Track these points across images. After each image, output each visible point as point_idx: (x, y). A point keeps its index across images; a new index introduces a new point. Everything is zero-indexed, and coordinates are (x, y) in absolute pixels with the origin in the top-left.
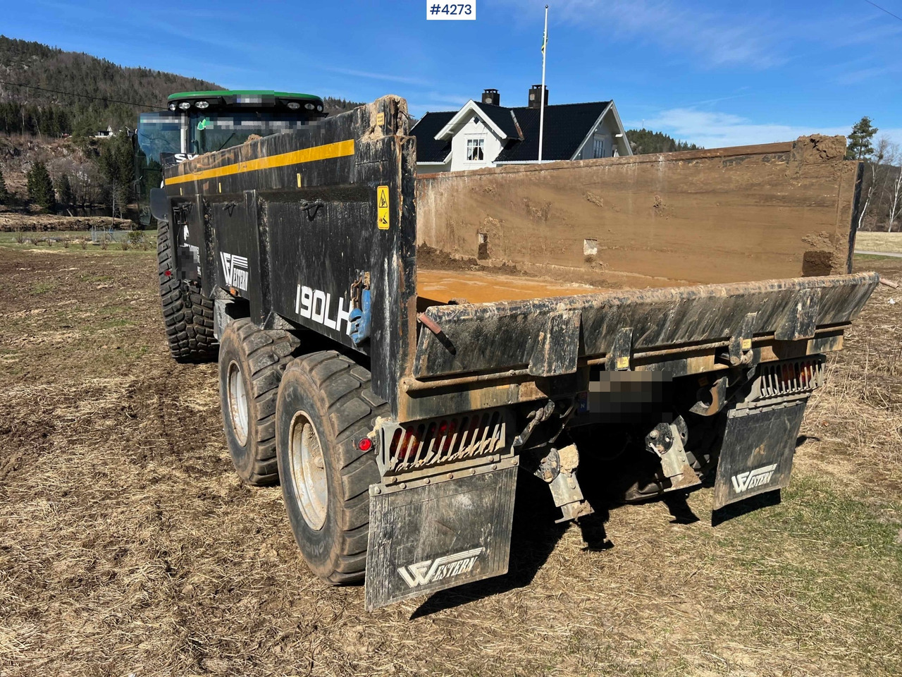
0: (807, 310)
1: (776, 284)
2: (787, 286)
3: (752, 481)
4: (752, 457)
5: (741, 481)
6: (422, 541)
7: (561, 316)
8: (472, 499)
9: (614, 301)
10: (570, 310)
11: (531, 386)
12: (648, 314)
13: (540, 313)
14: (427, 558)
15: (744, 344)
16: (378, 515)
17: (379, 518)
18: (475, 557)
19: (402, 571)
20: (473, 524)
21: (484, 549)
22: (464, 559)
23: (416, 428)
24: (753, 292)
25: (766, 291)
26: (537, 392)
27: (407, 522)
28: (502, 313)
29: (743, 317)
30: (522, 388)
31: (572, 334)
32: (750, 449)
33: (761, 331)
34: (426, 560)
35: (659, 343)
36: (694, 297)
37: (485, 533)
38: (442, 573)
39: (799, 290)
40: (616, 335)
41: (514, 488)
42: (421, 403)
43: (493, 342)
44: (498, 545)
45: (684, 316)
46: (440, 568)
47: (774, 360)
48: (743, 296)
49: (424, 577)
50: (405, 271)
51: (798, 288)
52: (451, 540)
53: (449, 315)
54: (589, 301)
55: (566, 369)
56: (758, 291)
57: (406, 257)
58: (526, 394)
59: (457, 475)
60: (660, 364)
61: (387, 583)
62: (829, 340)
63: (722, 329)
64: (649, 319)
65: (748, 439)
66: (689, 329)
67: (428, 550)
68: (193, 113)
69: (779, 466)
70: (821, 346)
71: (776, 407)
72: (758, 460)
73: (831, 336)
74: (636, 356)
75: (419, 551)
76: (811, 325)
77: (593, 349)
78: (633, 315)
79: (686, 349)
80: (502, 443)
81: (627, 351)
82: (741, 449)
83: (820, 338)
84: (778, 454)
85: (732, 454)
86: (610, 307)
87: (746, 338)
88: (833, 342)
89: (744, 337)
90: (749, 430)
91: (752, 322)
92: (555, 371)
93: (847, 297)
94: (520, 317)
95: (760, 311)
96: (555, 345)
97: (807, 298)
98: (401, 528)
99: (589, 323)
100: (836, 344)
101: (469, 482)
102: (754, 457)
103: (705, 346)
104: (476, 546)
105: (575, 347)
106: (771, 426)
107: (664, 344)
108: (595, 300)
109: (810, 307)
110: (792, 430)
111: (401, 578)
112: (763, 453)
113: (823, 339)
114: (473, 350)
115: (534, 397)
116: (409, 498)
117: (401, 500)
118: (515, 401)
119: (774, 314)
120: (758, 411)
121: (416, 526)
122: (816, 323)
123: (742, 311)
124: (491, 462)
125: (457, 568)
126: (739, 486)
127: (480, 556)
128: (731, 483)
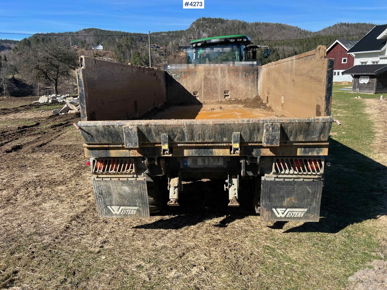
0: (270, 133)
1: (246, 120)
2: (254, 121)
3: (289, 214)
4: (286, 202)
5: (280, 212)
6: (114, 199)
7: (128, 127)
8: (129, 189)
9: (152, 123)
10: (132, 125)
11: (135, 152)
12: (171, 129)
13: (119, 126)
14: (118, 205)
15: (234, 146)
16: (95, 187)
17: (96, 188)
18: (136, 210)
19: (109, 207)
20: (132, 198)
21: (139, 208)
22: (132, 209)
23: (100, 160)
24: (229, 123)
25: (239, 123)
26: (138, 154)
27: (107, 191)
28: (103, 125)
29: (231, 134)
30: (131, 151)
31: (134, 134)
32: (283, 198)
33: (250, 141)
34: (117, 206)
35: (187, 141)
36: (193, 124)
37: (138, 202)
38: (124, 212)
39: (263, 124)
40: (160, 136)
41: (146, 188)
42: (92, 152)
43: (106, 134)
44: (144, 208)
45: (192, 131)
46: (123, 210)
47: (271, 155)
48: (223, 124)
49: (118, 212)
50: (82, 110)
51: (261, 122)
52: (125, 202)
53: (84, 124)
54: (140, 123)
55: (134, 146)
56: (233, 123)
57: (82, 105)
58: (133, 154)
59: (121, 179)
60: (197, 150)
61: (104, 210)
62: (316, 150)
63: (221, 138)
64: (174, 131)
65: (280, 192)
66: (200, 137)
67: (117, 203)
68: (197, 48)
69: (310, 210)
70: (309, 152)
71: (295, 180)
72: (291, 204)
73: (317, 148)
74: (179, 145)
75: (114, 202)
76: (275, 140)
77: (153, 141)
78: (164, 129)
79: (206, 145)
80: (134, 171)
81: (167, 142)
82: (275, 196)
83: (308, 148)
84: (307, 204)
85: (269, 198)
86: (151, 125)
87: (236, 143)
88: (319, 151)
89: (234, 143)
90: (278, 188)
91: (238, 136)
92: (129, 146)
93: (308, 128)
94: (111, 127)
95: (241, 132)
96: (127, 137)
97: (270, 127)
98: (105, 193)
99: (144, 130)
100: (322, 152)
101: (127, 183)
102: (288, 202)
103: (217, 144)
104: (136, 206)
105: (136, 139)
106: (296, 189)
107: (190, 141)
108: (144, 122)
109: (272, 132)
110: (314, 194)
111: (109, 210)
112: (294, 201)
113: (310, 149)
114: (99, 136)
115: (137, 156)
116: (105, 183)
117: (102, 183)
118: (128, 156)
119: (253, 134)
120: (282, 180)
121: (110, 193)
122: (279, 139)
123: (228, 131)
124: (133, 177)
125: (130, 212)
126: (279, 214)
127: (138, 210)
128: (272, 211)
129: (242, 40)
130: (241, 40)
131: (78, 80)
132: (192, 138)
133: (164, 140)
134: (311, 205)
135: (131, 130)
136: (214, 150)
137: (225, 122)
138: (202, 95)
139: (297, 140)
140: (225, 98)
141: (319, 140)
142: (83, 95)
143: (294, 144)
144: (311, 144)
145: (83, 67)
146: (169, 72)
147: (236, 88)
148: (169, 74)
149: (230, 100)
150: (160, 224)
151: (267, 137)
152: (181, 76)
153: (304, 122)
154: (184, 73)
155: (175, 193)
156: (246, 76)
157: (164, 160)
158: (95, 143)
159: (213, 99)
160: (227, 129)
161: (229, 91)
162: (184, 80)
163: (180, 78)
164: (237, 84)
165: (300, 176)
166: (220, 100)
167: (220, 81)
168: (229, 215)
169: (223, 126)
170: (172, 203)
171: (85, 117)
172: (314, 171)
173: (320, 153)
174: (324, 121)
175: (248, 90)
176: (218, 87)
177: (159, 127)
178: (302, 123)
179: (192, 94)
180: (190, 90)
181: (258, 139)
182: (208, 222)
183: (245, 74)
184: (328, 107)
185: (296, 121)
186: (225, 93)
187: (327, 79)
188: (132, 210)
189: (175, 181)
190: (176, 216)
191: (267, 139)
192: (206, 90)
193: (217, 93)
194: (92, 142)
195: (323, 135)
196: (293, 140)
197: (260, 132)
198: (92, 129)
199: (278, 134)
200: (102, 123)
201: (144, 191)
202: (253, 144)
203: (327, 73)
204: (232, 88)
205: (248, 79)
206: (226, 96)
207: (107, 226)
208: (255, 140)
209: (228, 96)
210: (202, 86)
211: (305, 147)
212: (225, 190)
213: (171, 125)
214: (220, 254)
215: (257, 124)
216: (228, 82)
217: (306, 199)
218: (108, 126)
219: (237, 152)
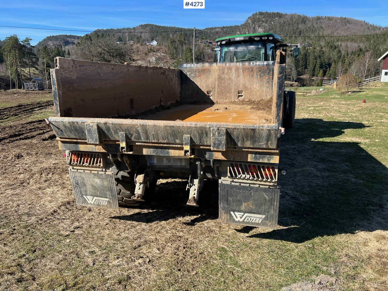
0: (217, 137)
1: (194, 124)
2: (201, 125)
3: (247, 219)
4: (243, 206)
5: (238, 216)
6: (88, 190)
7: (89, 124)
8: (100, 181)
10: (92, 123)
11: (100, 147)
12: (127, 128)
13: (82, 122)
14: (92, 196)
15: (185, 147)
16: (72, 177)
17: (72, 178)
18: (107, 201)
19: (85, 196)
20: (103, 190)
24: (178, 125)
26: (103, 150)
27: (82, 182)
28: (69, 121)
29: (182, 136)
31: (95, 131)
32: (240, 202)
33: (201, 144)
35: (143, 140)
36: (146, 124)
37: (108, 194)
38: (97, 202)
39: (210, 128)
40: (119, 134)
41: (114, 182)
42: (65, 145)
43: (72, 130)
44: (113, 200)
45: (146, 131)
46: (96, 200)
48: (173, 127)
49: (92, 201)
50: (56, 106)
51: (208, 126)
52: (98, 193)
54: (99, 121)
55: (94, 142)
56: (182, 125)
57: (56, 102)
58: (98, 149)
59: (92, 172)
60: (155, 149)
61: (81, 199)
62: (267, 157)
63: (174, 140)
64: (130, 130)
65: (237, 196)
66: (155, 137)
67: (91, 193)
68: (221, 46)
69: (267, 217)
70: (260, 158)
71: (251, 185)
72: (249, 209)
73: (268, 155)
74: (137, 144)
75: (88, 192)
76: (221, 145)
77: (113, 138)
78: (120, 127)
79: (162, 145)
80: (102, 165)
81: (124, 141)
82: (233, 200)
83: (258, 155)
84: (265, 211)
85: (227, 201)
86: (109, 124)
87: (186, 145)
88: (269, 158)
89: (185, 145)
90: (235, 192)
91: (188, 139)
92: (90, 142)
93: (253, 135)
94: (75, 123)
95: (191, 134)
96: (89, 133)
97: (216, 132)
98: (80, 183)
99: (104, 128)
100: (273, 159)
101: (97, 175)
102: (245, 207)
103: (171, 145)
104: (107, 198)
105: (96, 135)
106: (252, 194)
107: (146, 141)
108: (102, 120)
109: (218, 136)
110: (271, 201)
111: (85, 199)
112: (252, 207)
113: (261, 155)
114: (67, 131)
115: (101, 151)
116: (80, 174)
117: (77, 174)
118: (95, 151)
119: (203, 137)
120: (238, 184)
121: (85, 184)
122: (225, 144)
123: (179, 133)
124: (102, 171)
125: (102, 202)
126: (237, 218)
127: (108, 201)
128: (231, 214)
129: (268, 38)
130: (266, 38)
131: (52, 80)
132: (147, 138)
133: (122, 138)
134: (268, 212)
135: (92, 127)
136: (170, 150)
137: (174, 124)
138: (216, 94)
139: (245, 146)
140: (238, 98)
141: (267, 147)
142: (56, 93)
143: (243, 150)
144: (260, 151)
145: (57, 68)
146: (184, 70)
147: (250, 88)
148: (184, 73)
149: (243, 101)
150: (136, 216)
151: (213, 141)
152: (195, 74)
153: (248, 129)
154: (199, 72)
155: (140, 189)
156: (261, 76)
157: (127, 157)
158: (65, 137)
159: (226, 99)
160: (178, 131)
161: (243, 92)
162: (198, 79)
163: (194, 77)
164: (251, 85)
165: (255, 182)
166: (233, 100)
167: (234, 81)
168: (204, 215)
169: (173, 128)
170: (135, 198)
171: (58, 113)
172: (268, 178)
173: (271, 160)
174: (269, 129)
175: (263, 90)
176: (232, 87)
177: (116, 125)
178: (246, 129)
179: (206, 93)
180: (204, 89)
181: (208, 142)
182: (180, 219)
183: (261, 74)
184: (279, 114)
185: (241, 127)
186: (239, 93)
187: (278, 86)
188: (104, 201)
189: (140, 178)
190: (154, 211)
191: (213, 143)
192: (219, 90)
193: (230, 93)
194: (62, 136)
195: (270, 142)
196: (241, 146)
197: (209, 135)
198: (60, 124)
199: (223, 139)
200: (68, 120)
201: (113, 185)
202: (204, 147)
203: (278, 80)
204: (246, 88)
205: (263, 79)
206: (239, 96)
207: (89, 214)
208: (205, 143)
209: (242, 96)
210: (216, 85)
211: (256, 153)
212: (186, 190)
213: (126, 125)
214: (172, 250)
215: (204, 128)
216: (243, 82)
217: (263, 206)
218: (73, 122)
219: (188, 154)
